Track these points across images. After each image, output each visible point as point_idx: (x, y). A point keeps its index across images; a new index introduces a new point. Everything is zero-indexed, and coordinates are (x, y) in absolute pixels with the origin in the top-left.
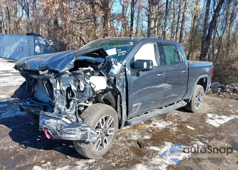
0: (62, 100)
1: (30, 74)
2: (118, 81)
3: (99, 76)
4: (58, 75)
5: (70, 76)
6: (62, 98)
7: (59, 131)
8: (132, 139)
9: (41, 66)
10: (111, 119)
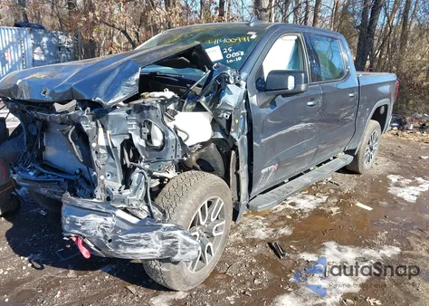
0: (112, 169)
1: (29, 109)
2: (235, 121)
3: (195, 110)
4: (100, 111)
5: (129, 112)
6: (113, 165)
7: (110, 241)
8: (256, 237)
9: (57, 91)
10: (220, 202)
